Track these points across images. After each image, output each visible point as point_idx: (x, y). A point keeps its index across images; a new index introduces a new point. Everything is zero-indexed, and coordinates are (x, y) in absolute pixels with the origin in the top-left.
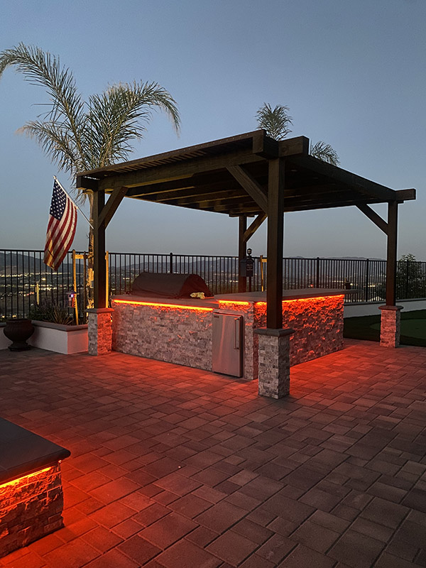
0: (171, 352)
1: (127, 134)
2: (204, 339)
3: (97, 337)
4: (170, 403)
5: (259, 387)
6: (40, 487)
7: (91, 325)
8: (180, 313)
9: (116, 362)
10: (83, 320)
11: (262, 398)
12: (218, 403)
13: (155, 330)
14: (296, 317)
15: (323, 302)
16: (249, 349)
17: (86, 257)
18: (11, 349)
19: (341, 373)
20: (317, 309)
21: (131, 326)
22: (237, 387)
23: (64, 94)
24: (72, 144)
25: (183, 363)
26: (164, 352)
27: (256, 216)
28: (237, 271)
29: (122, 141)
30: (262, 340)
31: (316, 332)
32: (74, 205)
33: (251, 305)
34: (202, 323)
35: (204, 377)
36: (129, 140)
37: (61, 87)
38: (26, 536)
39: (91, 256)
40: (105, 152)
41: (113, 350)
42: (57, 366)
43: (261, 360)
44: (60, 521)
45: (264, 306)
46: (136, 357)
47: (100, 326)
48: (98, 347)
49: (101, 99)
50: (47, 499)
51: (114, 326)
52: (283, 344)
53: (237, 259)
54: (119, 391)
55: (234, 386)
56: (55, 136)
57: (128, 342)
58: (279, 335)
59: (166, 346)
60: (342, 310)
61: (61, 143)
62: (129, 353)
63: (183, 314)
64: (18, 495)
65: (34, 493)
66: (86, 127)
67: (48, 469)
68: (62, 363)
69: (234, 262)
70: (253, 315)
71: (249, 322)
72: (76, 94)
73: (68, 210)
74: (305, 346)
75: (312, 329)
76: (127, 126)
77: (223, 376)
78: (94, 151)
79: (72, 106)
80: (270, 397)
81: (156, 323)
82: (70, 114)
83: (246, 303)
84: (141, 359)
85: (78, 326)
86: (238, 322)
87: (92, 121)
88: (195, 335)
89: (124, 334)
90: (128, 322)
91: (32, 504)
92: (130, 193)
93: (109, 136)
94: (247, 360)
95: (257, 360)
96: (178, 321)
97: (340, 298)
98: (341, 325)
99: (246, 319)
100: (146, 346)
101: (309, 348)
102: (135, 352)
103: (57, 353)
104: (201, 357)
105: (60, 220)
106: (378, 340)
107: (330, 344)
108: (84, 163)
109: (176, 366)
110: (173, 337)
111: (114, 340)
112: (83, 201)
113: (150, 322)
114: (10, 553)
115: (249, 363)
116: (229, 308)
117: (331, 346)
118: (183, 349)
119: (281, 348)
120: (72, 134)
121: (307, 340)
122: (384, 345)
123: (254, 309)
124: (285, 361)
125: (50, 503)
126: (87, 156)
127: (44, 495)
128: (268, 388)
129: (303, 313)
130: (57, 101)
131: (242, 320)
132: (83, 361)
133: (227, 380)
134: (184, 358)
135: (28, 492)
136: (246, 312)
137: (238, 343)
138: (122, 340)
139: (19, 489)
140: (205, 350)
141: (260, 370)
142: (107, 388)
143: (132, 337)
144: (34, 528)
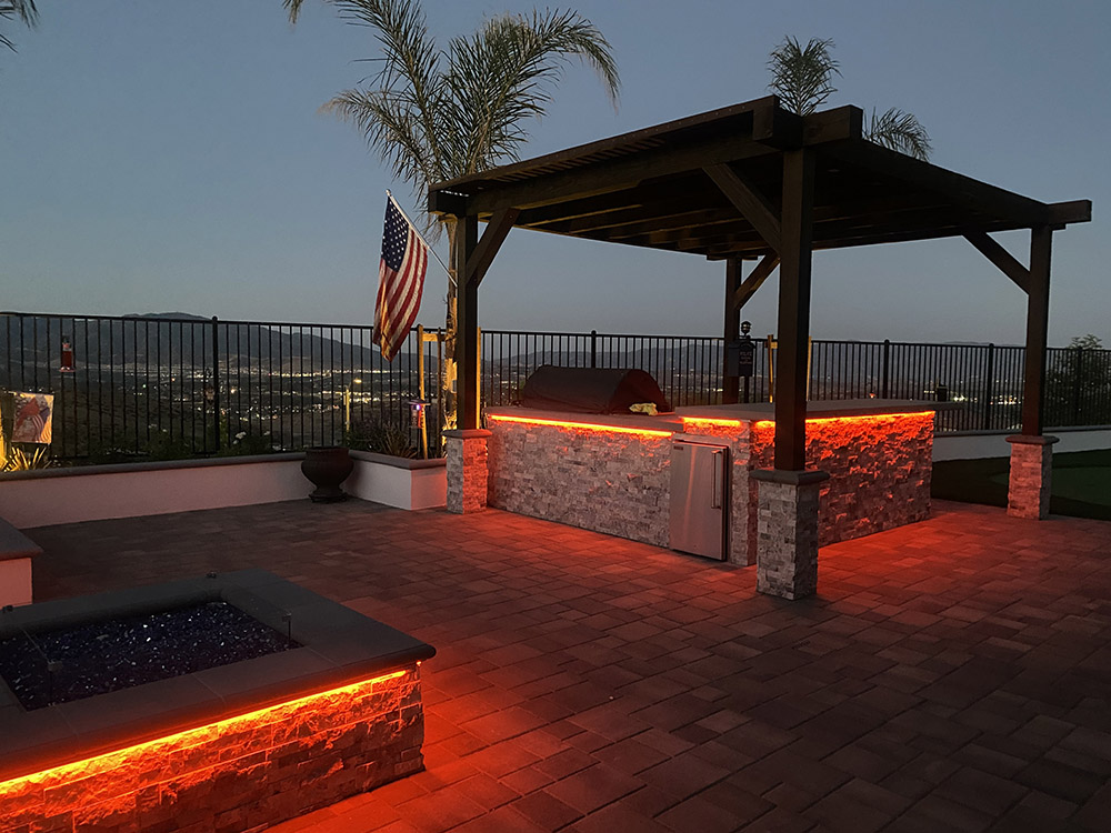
0: (594, 512)
1: (518, 109)
2: (654, 489)
3: (462, 480)
4: (592, 597)
5: (759, 577)
6: (390, 701)
7: (452, 459)
8: (610, 441)
9: (495, 525)
10: (436, 450)
11: (763, 598)
12: (680, 602)
13: (564, 470)
14: (834, 451)
15: (891, 424)
16: (739, 509)
17: (441, 338)
18: (313, 498)
19: (921, 561)
20: (878, 438)
21: (521, 463)
22: (715, 577)
23: (406, 39)
24: (418, 132)
25: (615, 532)
26: (580, 512)
27: (761, 258)
28: (721, 370)
29: (508, 122)
30: (766, 491)
31: (873, 482)
32: (422, 243)
33: (746, 426)
34: (651, 459)
35: (653, 558)
36: (521, 119)
37: (399, 26)
38: (369, 777)
39: (450, 336)
40: (476, 145)
41: (490, 505)
42: (396, 528)
43: (762, 528)
44: (419, 759)
45: (770, 429)
46: (530, 519)
47: (467, 461)
48: (464, 499)
49: (471, 44)
50: (401, 721)
51: (492, 463)
52: (805, 499)
53: (722, 343)
54: (503, 573)
55: (711, 574)
56: (387, 118)
57: (516, 491)
58: (797, 481)
59: (584, 499)
60: (930, 442)
61: (398, 129)
62: (518, 512)
63: (617, 442)
64: (357, 709)
65: (380, 709)
66: (443, 98)
67: (400, 674)
68: (401, 525)
69: (714, 351)
70: (748, 445)
71: (741, 459)
72: (426, 40)
73: (411, 252)
74: (852, 509)
75: (866, 477)
76: (518, 94)
77: (691, 558)
78: (458, 141)
79: (419, 61)
80: (779, 597)
81: (565, 458)
82: (416, 74)
83: (736, 423)
84: (540, 522)
85: (426, 461)
86: (720, 459)
87: (455, 86)
88: (637, 481)
89: (508, 477)
90: (518, 455)
91: (378, 726)
92: (523, 220)
93: (485, 112)
94: (736, 530)
95: (755, 529)
96: (607, 455)
97: (926, 418)
98: (927, 471)
99: (734, 454)
100: (548, 499)
101: (859, 513)
102: (528, 509)
103: (392, 507)
104: (648, 521)
105: (397, 270)
106: (1002, 502)
107: (904, 507)
108: (438, 163)
109: (602, 536)
110: (597, 485)
111: (490, 488)
112: (438, 236)
113: (556, 456)
114: (346, 798)
115: (739, 535)
116: (702, 431)
117: (904, 510)
118: (616, 506)
119: (800, 506)
120: (417, 112)
121: (857, 498)
122: (1016, 512)
123: (752, 434)
124: (809, 532)
125: (404, 728)
126: (445, 152)
127: (396, 714)
128: (775, 580)
129: (849, 445)
130: (393, 51)
131: (727, 455)
132: (439, 521)
133: (695, 564)
134: (617, 523)
135: (372, 707)
136: (736, 440)
137: (719, 496)
138: (505, 489)
139: (358, 700)
140: (656, 509)
141: (759, 547)
142: (483, 567)
143: (523, 484)
144: (380, 764)
